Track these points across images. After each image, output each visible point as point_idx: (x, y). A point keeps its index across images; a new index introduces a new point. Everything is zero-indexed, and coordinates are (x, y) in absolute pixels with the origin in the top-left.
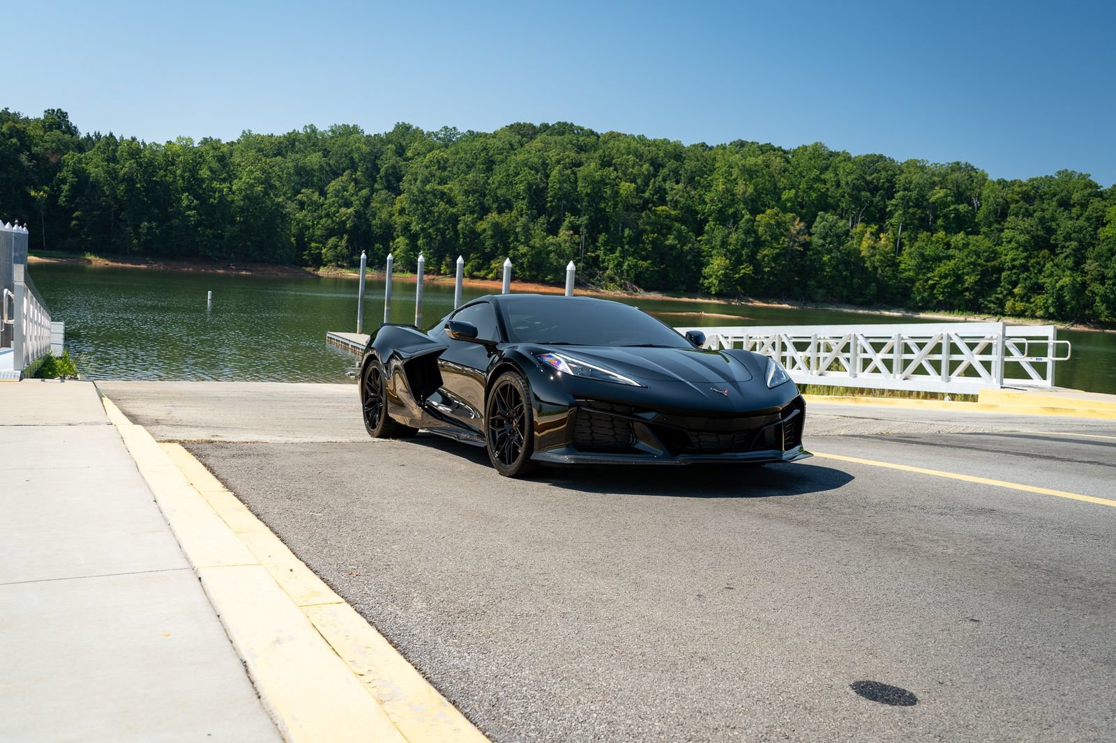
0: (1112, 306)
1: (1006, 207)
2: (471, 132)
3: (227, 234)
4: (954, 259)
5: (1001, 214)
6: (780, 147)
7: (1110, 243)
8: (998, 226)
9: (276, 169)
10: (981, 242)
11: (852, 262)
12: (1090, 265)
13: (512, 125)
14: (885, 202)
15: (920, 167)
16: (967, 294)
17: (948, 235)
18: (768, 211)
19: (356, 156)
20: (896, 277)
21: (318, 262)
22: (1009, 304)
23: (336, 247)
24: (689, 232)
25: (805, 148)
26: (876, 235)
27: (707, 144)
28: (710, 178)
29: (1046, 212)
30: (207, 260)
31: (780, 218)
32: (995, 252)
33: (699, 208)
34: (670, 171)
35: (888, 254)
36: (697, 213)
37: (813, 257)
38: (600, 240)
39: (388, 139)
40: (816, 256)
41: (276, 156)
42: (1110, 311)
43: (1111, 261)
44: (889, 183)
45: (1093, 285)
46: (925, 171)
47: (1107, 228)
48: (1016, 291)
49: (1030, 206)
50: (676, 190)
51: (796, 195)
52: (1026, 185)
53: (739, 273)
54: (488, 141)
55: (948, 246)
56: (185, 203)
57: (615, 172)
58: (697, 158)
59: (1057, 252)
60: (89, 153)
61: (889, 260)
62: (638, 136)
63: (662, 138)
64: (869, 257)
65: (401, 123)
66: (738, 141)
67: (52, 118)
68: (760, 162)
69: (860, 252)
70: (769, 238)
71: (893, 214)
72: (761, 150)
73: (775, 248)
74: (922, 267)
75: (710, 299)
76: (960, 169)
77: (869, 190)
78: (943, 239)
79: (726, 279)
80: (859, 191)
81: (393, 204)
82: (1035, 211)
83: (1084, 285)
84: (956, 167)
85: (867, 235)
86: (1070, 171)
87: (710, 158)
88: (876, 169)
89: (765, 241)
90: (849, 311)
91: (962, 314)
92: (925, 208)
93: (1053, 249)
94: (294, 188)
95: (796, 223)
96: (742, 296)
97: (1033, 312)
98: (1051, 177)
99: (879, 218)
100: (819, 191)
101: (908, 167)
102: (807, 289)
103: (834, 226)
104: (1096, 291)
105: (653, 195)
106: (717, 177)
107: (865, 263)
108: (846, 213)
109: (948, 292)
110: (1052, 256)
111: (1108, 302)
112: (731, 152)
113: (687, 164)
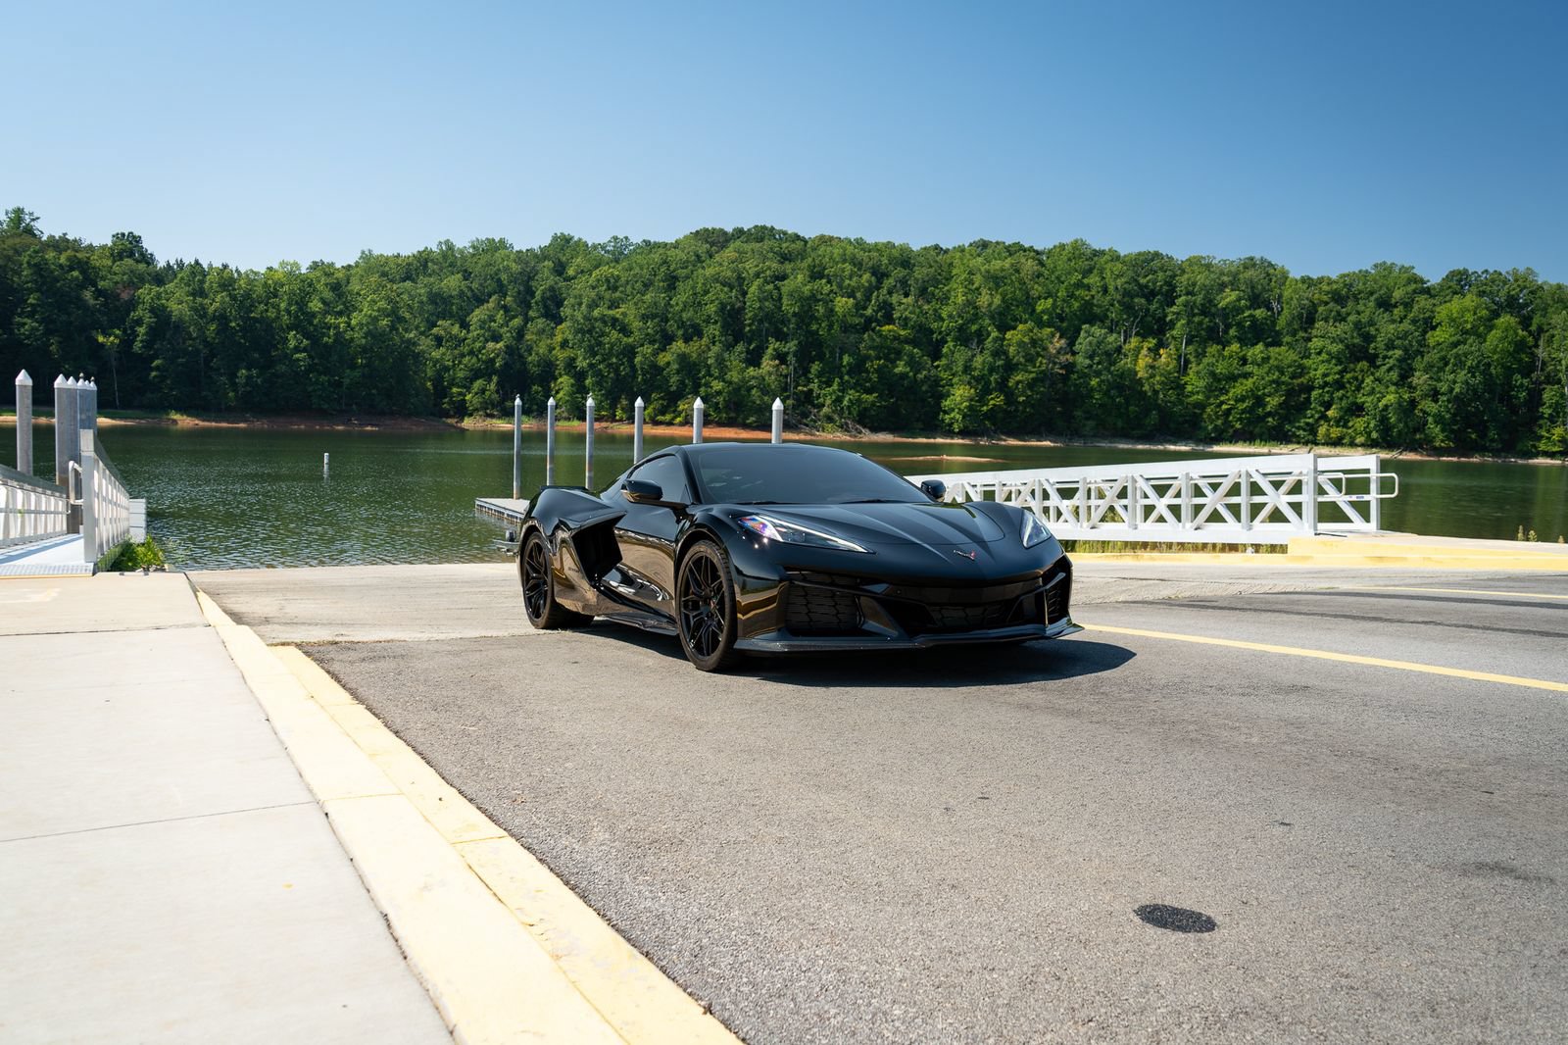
0: (1447, 427)
1: (1313, 311)
2: (647, 243)
3: (347, 381)
4: (1252, 377)
5: (1308, 319)
6: (1032, 247)
7: (1442, 350)
8: (1304, 335)
9: (405, 297)
10: (1284, 354)
11: (1127, 386)
12: (1419, 379)
13: (697, 232)
14: (1164, 310)
15: (1205, 265)
16: (1270, 419)
17: (1244, 348)
18: (1020, 327)
19: (504, 277)
20: (1181, 402)
21: (462, 411)
22: (1322, 430)
23: (483, 391)
24: (923, 356)
25: (1062, 247)
26: (1155, 352)
27: (941, 246)
28: (946, 288)
29: (1362, 315)
30: (323, 414)
31: (1036, 334)
32: (1302, 367)
33: (934, 326)
34: (897, 282)
35: (1170, 374)
36: (932, 332)
37: (1078, 382)
38: (812, 371)
39: (544, 255)
40: (1082, 380)
41: (405, 281)
42: (1445, 434)
43: (1444, 372)
44: (1168, 286)
45: (1423, 403)
46: (1212, 269)
47: (1438, 332)
48: (1330, 413)
49: (1342, 308)
50: (905, 305)
51: (1054, 305)
52: (1336, 282)
53: (987, 405)
54: (669, 253)
55: (1244, 361)
56: (292, 344)
57: (829, 286)
58: (929, 263)
59: (1378, 363)
60: (170, 286)
61: (1172, 382)
62: (855, 240)
63: (885, 241)
64: (1148, 379)
65: (559, 235)
66: (979, 241)
67: (122, 244)
68: (1007, 266)
69: (1136, 373)
70: (1022, 360)
71: (1175, 324)
72: (1009, 251)
73: (1031, 372)
74: (1214, 388)
75: (952, 438)
76: (1254, 265)
77: (1144, 296)
78: (1237, 353)
79: (971, 413)
80: (1132, 298)
81: (552, 335)
82: (1348, 314)
83: (1413, 403)
84: (1250, 263)
85: (1144, 352)
86: (1389, 263)
87: (946, 263)
88: (1151, 270)
89: (1017, 364)
90: (1126, 446)
91: (1264, 446)
92: (1213, 315)
93: (1372, 360)
94: (428, 321)
95: (1056, 340)
96: (992, 434)
97: (1353, 439)
98: (1367, 271)
99: (1158, 330)
100: (1083, 299)
101: (1190, 266)
102: (1073, 421)
103: (1102, 342)
104: (1428, 410)
105: (877, 312)
106: (955, 286)
107: (1142, 386)
108: (1117, 325)
109: (1246, 418)
110: (1372, 369)
111: (1442, 423)
112: (972, 255)
113: (917, 272)
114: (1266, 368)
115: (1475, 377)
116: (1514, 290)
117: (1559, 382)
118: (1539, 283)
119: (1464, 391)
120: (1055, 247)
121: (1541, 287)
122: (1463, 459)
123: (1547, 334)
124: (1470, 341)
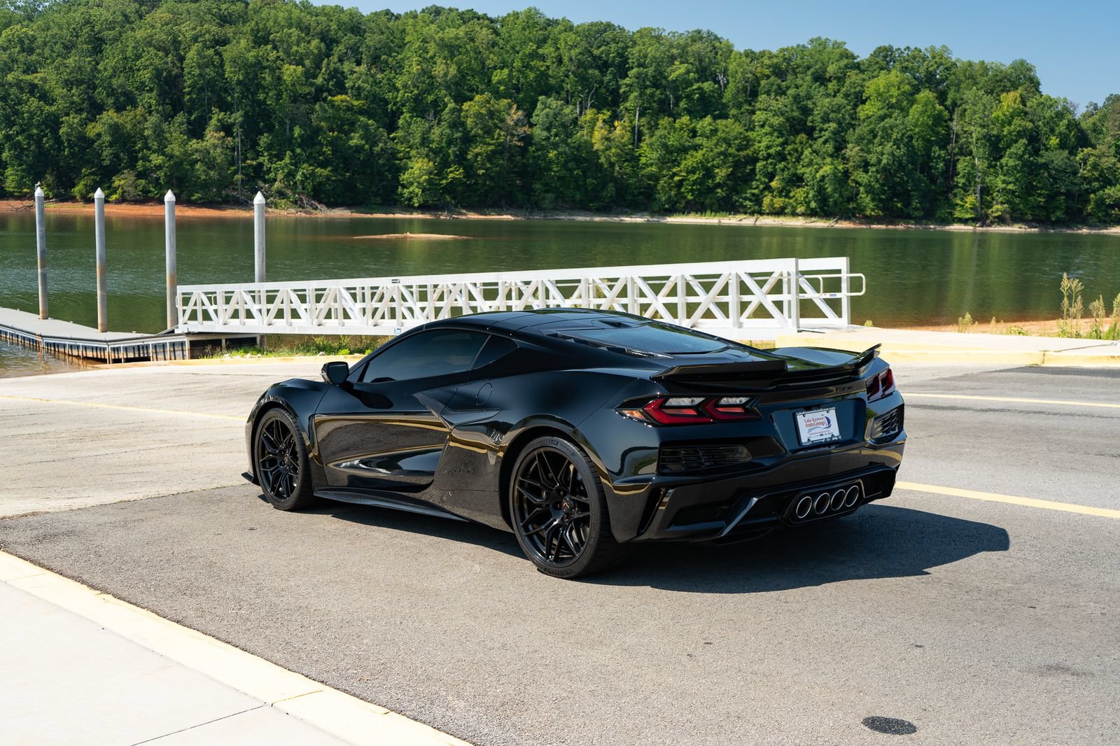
0: (877, 197)
1: (756, 85)
4: (702, 149)
5: (752, 92)
6: (486, 14)
7: (871, 123)
8: (748, 108)
10: (731, 127)
11: (584, 158)
12: (851, 151)
14: (617, 81)
15: (655, 37)
16: (719, 190)
17: (693, 121)
18: (477, 98)
20: (636, 175)
22: (767, 201)
24: (379, 127)
25: (516, 15)
26: (610, 123)
27: (392, 11)
28: (399, 56)
29: (800, 89)
31: (493, 106)
32: (746, 138)
33: (389, 96)
34: (347, 49)
35: (626, 146)
36: (387, 102)
37: (536, 154)
38: (261, 143)
40: (540, 153)
42: (875, 203)
43: (873, 144)
44: (620, 58)
45: (855, 173)
46: (661, 42)
47: (867, 106)
48: (774, 184)
49: (783, 81)
50: (357, 74)
51: (510, 75)
52: (777, 57)
53: (446, 178)
55: (694, 133)
57: (275, 52)
58: (380, 30)
61: (627, 154)
63: (333, 5)
64: (604, 151)
66: (432, 7)
68: (462, 34)
69: (592, 145)
70: (480, 132)
71: (627, 97)
72: (462, 19)
73: (489, 144)
74: (666, 160)
75: (412, 213)
76: (701, 38)
77: (597, 67)
78: (687, 126)
79: (431, 187)
80: (586, 69)
82: (788, 88)
83: (846, 174)
84: (697, 36)
85: (600, 124)
86: (823, 38)
87: (398, 30)
88: (604, 41)
89: (475, 136)
90: (584, 219)
91: (715, 216)
92: (664, 88)
93: (810, 132)
95: (513, 111)
96: (452, 208)
97: (794, 208)
98: (804, 46)
99: (612, 101)
100: (538, 70)
101: (641, 37)
102: (532, 193)
103: (559, 113)
104: (859, 180)
105: (328, 81)
106: (409, 54)
107: (599, 158)
108: (572, 97)
109: (697, 190)
110: (810, 142)
111: (873, 193)
112: (424, 22)
113: (369, 39)
114: (714, 140)
115: (900, 149)
116: (932, 66)
117: (970, 153)
118: (953, 60)
119: (890, 162)
120: (509, 14)
121: (954, 64)
122: (891, 227)
123: (960, 108)
124: (895, 115)
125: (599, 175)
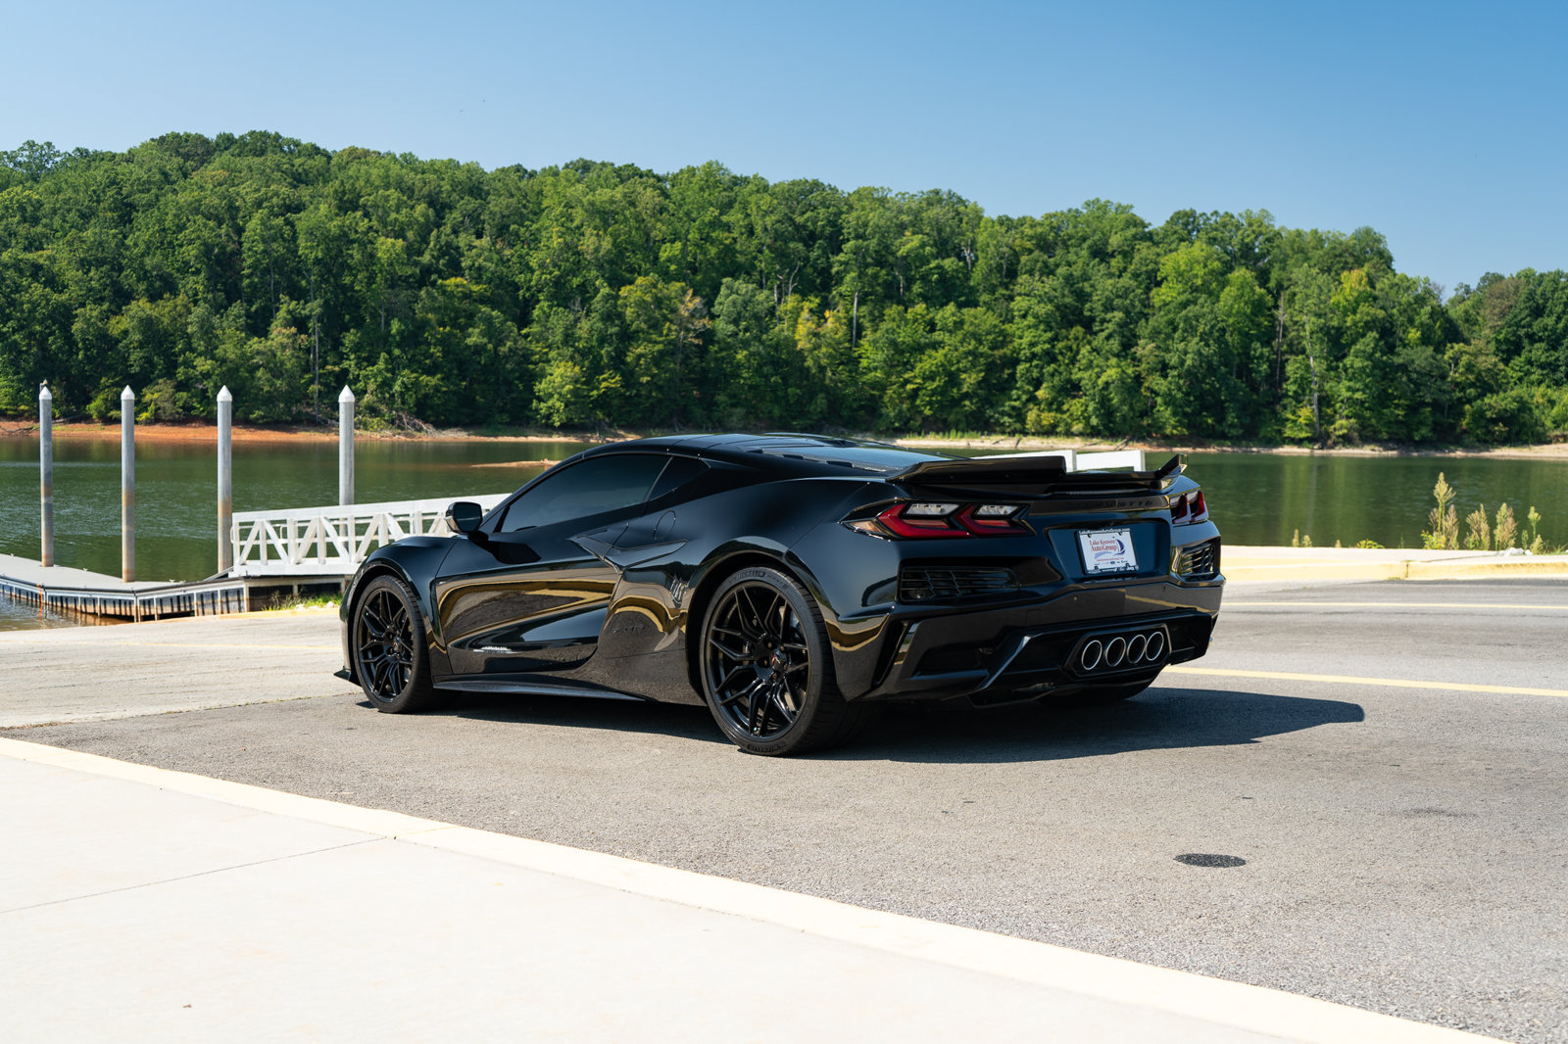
0: (1180, 410)
1: (1015, 261)
2: (83, 153)
4: (943, 348)
5: (1009, 271)
6: (650, 171)
8: (1004, 292)
10: (980, 318)
11: (784, 361)
12: (1144, 348)
14: (828, 258)
15: (878, 199)
16: (967, 403)
17: (931, 310)
18: (640, 280)
20: (854, 381)
22: (1031, 416)
24: (506, 320)
25: (692, 171)
26: (819, 314)
27: (525, 166)
28: (535, 226)
29: (1074, 267)
31: (661, 291)
32: (1002, 332)
33: (521, 278)
34: (464, 216)
35: (840, 343)
36: (517, 287)
37: (719, 355)
38: (346, 342)
40: (724, 354)
42: (1177, 418)
43: (1173, 339)
44: (831, 227)
45: (1150, 378)
46: (887, 206)
47: (1163, 289)
48: (1041, 394)
49: (1050, 257)
50: (477, 249)
51: (683, 250)
52: (1041, 225)
53: (598, 389)
54: (119, 168)
55: (932, 326)
57: (366, 220)
58: (509, 191)
61: (842, 354)
62: (401, 156)
63: (445, 158)
64: (810, 351)
66: (578, 161)
68: (619, 196)
69: (795, 343)
70: (643, 326)
71: (842, 279)
72: (619, 176)
73: (656, 342)
74: (895, 363)
75: (551, 435)
76: (940, 201)
77: (801, 240)
78: (923, 316)
79: (576, 400)
80: (786, 242)
82: (1057, 266)
83: (1138, 379)
84: (935, 198)
85: (805, 314)
86: (1103, 201)
87: (533, 191)
88: (810, 205)
89: (638, 332)
91: (962, 437)
92: (892, 266)
93: (1088, 324)
95: (688, 298)
96: (606, 428)
97: (1068, 426)
98: (1077, 211)
99: (821, 284)
100: (722, 244)
101: (859, 200)
102: (714, 408)
103: (750, 301)
104: (1156, 388)
105: (437, 259)
106: (548, 223)
107: (804, 360)
108: (767, 279)
109: (937, 402)
110: (1088, 336)
111: (1174, 405)
112: (568, 181)
113: (493, 203)
115: (1209, 346)
116: (1248, 236)
117: (1303, 351)
118: (1277, 228)
119: (1197, 363)
120: (682, 171)
121: (1278, 234)
122: (1199, 450)
123: (1288, 292)
124: (1201, 300)
125: (805, 382)
